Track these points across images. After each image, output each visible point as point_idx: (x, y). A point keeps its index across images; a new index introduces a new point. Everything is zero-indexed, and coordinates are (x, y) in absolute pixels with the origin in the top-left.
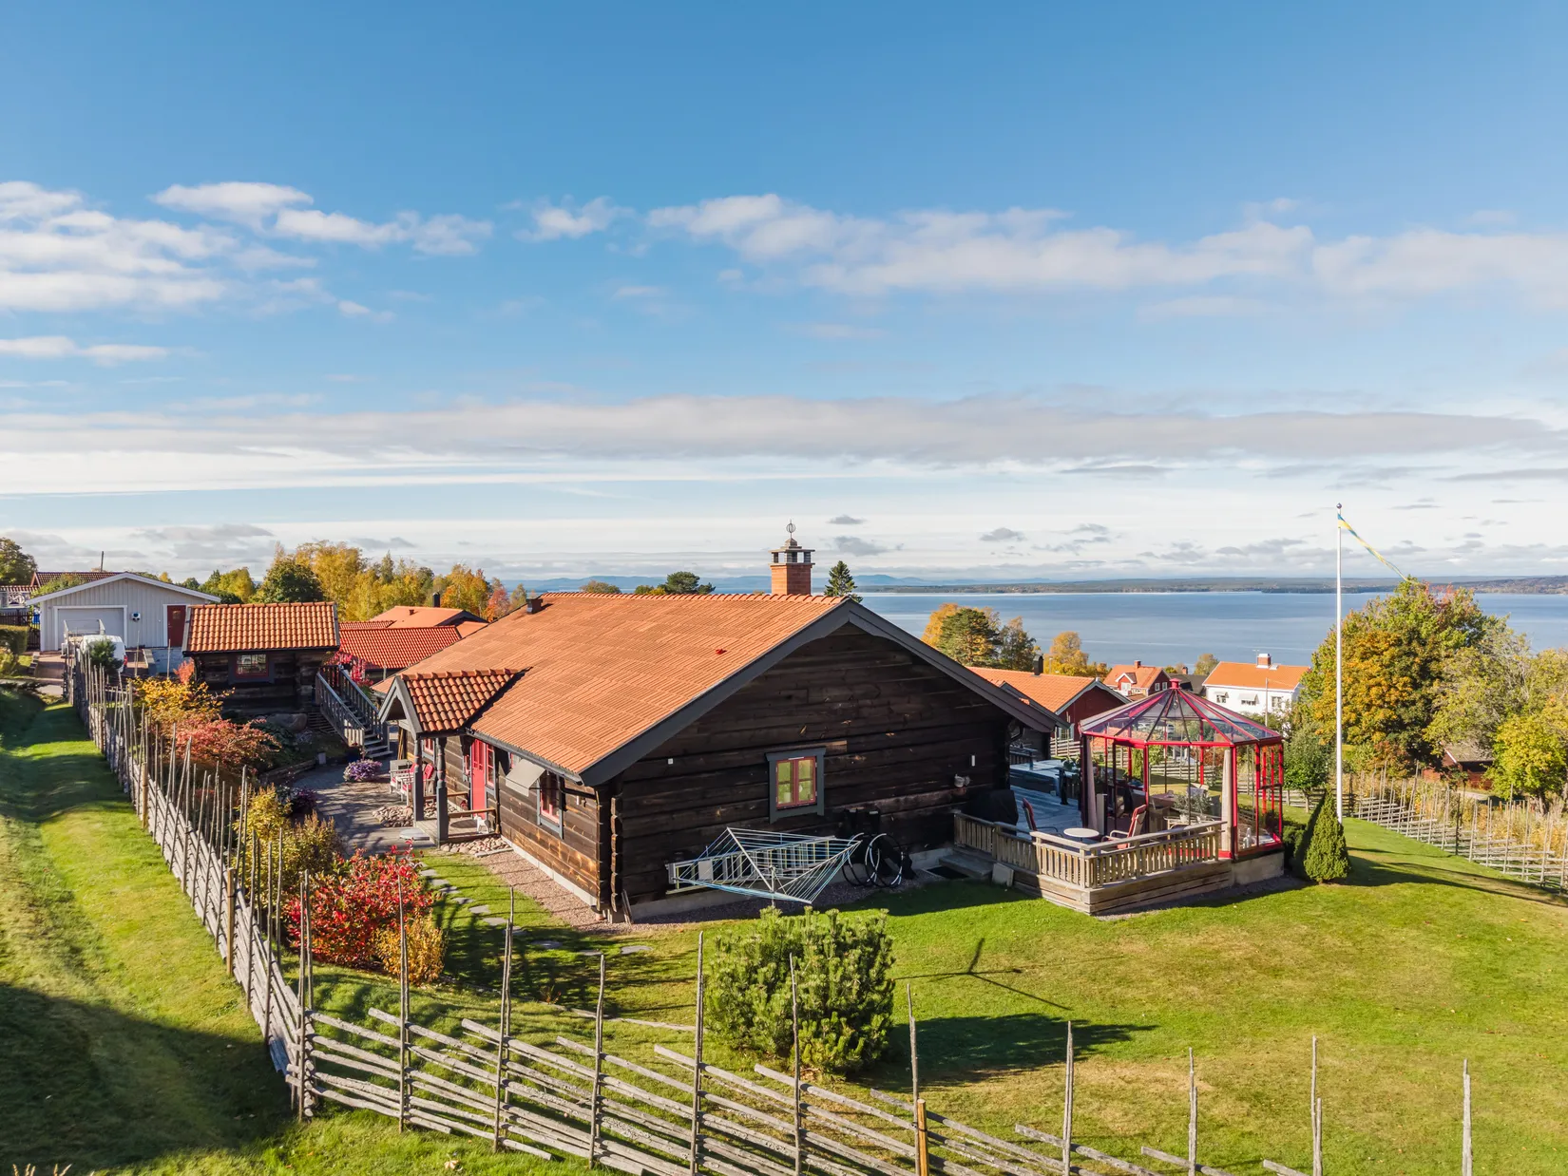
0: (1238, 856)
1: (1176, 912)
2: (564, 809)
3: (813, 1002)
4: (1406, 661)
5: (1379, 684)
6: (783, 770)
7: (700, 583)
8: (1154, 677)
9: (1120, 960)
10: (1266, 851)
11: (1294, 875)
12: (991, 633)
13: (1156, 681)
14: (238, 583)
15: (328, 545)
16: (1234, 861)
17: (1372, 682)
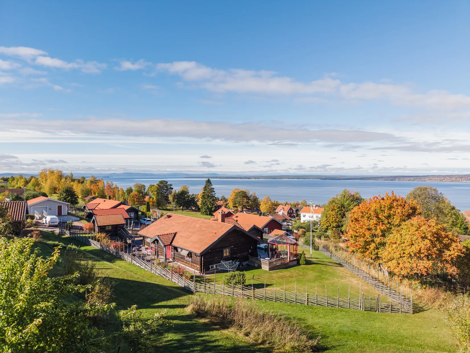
0: (290, 261)
1: (281, 270)
2: (191, 258)
3: (238, 281)
4: (340, 212)
5: (335, 217)
6: (225, 251)
7: (168, 183)
8: (289, 209)
9: (272, 276)
10: (295, 260)
11: (298, 264)
12: (248, 197)
13: (289, 210)
14: (22, 181)
15: (52, 169)
16: (290, 262)
17: (333, 217)
